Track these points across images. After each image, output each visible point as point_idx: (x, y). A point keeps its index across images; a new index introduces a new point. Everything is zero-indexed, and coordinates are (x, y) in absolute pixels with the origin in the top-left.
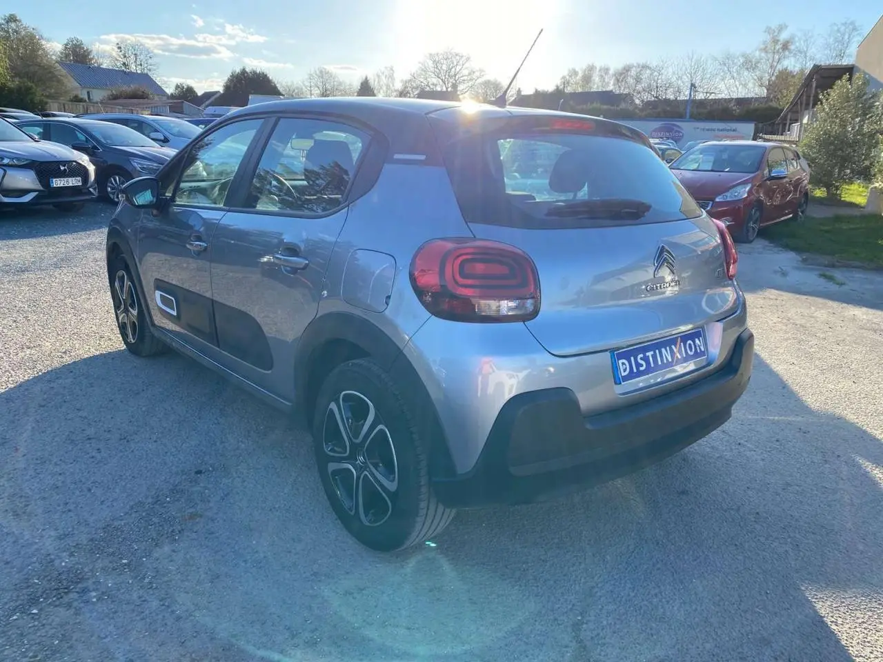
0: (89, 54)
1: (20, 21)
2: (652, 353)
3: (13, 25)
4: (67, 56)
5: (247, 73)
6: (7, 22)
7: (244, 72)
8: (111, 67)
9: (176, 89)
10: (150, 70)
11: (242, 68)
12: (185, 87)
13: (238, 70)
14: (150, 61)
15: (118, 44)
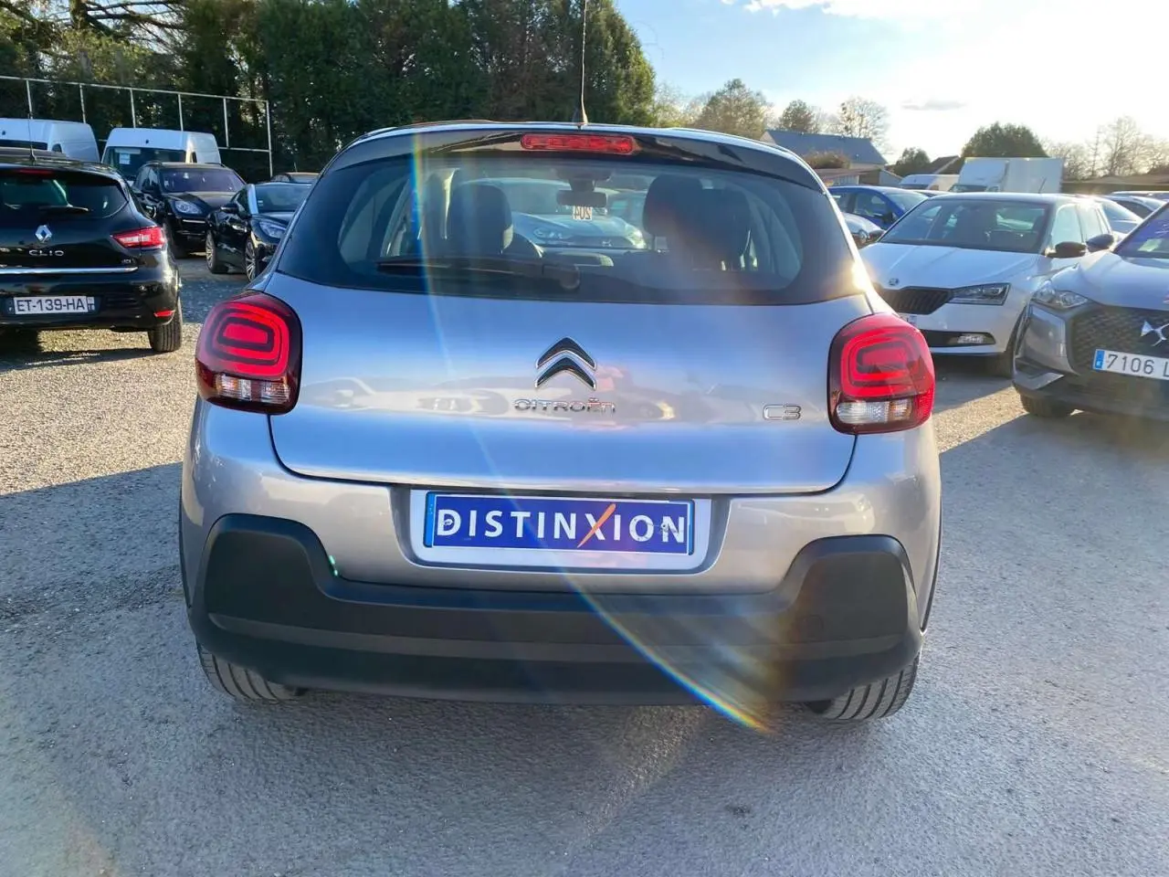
0: (809, 120)
1: (743, 87)
2: (528, 514)
3: (736, 92)
4: (786, 122)
5: (1000, 130)
6: (731, 89)
7: (995, 128)
8: (830, 133)
9: (904, 155)
10: (875, 133)
11: (994, 122)
12: (916, 152)
13: (987, 126)
14: (878, 123)
15: (843, 104)
